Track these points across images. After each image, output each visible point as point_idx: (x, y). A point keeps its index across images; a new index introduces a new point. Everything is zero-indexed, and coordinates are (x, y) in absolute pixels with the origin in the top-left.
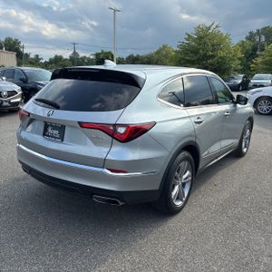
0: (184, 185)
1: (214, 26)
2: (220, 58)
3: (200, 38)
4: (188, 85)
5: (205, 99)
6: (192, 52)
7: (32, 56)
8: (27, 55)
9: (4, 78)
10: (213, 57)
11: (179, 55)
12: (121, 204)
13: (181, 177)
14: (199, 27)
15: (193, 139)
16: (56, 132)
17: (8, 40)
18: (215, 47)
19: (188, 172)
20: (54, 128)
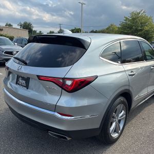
0: (119, 121)
1: (142, 12)
2: (146, 31)
3: (133, 19)
4: (124, 47)
5: (136, 57)
6: (128, 28)
7: (38, 32)
8: (35, 31)
9: (16, 44)
10: (141, 30)
11: (121, 30)
12: (69, 139)
13: (118, 116)
14: (133, 13)
15: (127, 88)
16: (24, 82)
17: (25, 23)
18: (143, 24)
19: (123, 112)
20: (23, 78)
